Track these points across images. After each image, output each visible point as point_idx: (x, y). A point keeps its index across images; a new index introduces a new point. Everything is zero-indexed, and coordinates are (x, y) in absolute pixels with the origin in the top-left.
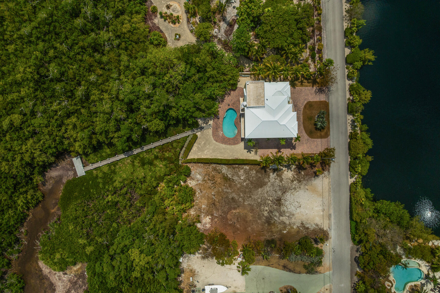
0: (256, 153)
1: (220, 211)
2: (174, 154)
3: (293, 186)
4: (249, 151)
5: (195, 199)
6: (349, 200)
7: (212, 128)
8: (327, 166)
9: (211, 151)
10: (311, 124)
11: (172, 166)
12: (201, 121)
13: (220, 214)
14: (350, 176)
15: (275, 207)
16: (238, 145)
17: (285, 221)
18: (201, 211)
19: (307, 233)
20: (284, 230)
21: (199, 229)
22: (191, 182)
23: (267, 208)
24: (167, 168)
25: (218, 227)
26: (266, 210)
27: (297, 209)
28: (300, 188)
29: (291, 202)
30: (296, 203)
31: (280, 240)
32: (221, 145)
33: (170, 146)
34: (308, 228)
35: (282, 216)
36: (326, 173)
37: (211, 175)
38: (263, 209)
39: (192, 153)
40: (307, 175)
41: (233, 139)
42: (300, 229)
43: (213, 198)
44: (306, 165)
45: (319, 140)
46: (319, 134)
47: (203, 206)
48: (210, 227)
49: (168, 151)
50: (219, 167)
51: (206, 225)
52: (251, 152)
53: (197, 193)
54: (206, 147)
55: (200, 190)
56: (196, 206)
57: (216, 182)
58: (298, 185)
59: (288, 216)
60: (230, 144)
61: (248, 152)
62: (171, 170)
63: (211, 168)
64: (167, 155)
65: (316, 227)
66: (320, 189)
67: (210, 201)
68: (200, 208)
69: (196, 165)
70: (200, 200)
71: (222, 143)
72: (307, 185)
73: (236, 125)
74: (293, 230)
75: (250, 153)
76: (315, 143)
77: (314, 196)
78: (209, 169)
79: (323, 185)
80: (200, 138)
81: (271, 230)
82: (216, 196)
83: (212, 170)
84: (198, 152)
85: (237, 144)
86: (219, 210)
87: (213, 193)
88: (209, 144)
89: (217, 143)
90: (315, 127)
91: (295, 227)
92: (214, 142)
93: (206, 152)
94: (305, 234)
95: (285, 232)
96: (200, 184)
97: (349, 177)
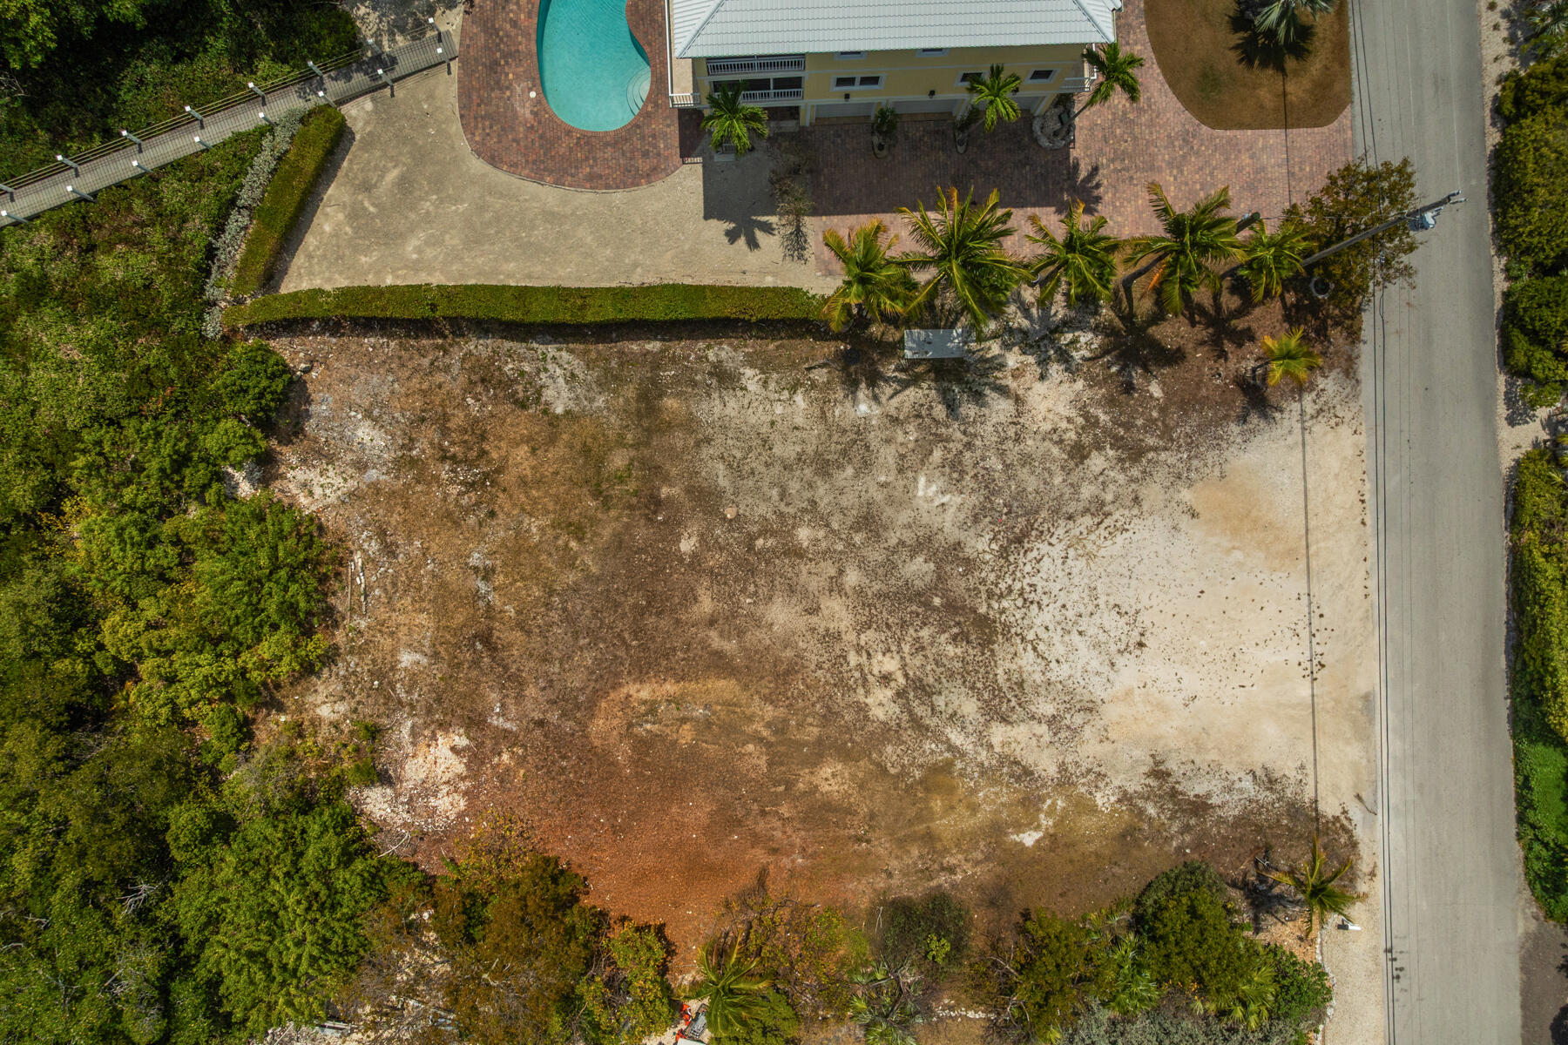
0: (797, 243)
1: (531, 691)
2: (169, 265)
3: (1087, 491)
4: (744, 230)
5: (340, 603)
6: (1502, 587)
7: (455, 65)
8: (1335, 334)
9: (453, 240)
10: (1205, 16)
11: (150, 351)
12: (373, 17)
13: (537, 715)
14: (1510, 401)
15: (951, 650)
16: (659, 186)
17: (1028, 759)
18: (388, 698)
19: (1198, 845)
20: (1019, 827)
21: (378, 827)
22: (312, 475)
23: (890, 664)
24: (109, 365)
25: (520, 812)
26: (886, 679)
27: (1120, 661)
28: (1136, 500)
29: (1070, 614)
30: (1110, 620)
31: (995, 898)
32: (532, 187)
33: (137, 204)
34: (1200, 807)
35: (1004, 720)
36: (1329, 384)
37: (458, 420)
38: (860, 667)
39: (310, 257)
40: (1184, 402)
41: (619, 140)
42: (1141, 812)
43: (477, 595)
44: (1173, 332)
45: (1274, 137)
46: (1266, 95)
47: (407, 659)
48: (461, 815)
49: (126, 241)
50: (517, 358)
51: (433, 802)
52: (759, 235)
53: (358, 558)
54: (412, 208)
55: (382, 533)
56: (353, 660)
57: (499, 471)
58: (1121, 478)
59: (1053, 721)
60: (595, 181)
61: (732, 236)
62: (146, 380)
63: (455, 370)
64: (112, 267)
65: (1265, 796)
66: (1285, 504)
67: (460, 618)
68: (383, 673)
69: (343, 349)
70: (381, 611)
71: (539, 180)
72: (1190, 484)
73: (639, 36)
74: (1087, 824)
75: (753, 244)
76: (1245, 159)
77: (1240, 565)
78: (440, 378)
79: (1311, 480)
80: (369, 143)
81: (920, 828)
82: (500, 579)
83: (462, 379)
84: (356, 250)
85: (651, 175)
86: (522, 684)
87: (475, 559)
88: (437, 183)
89: (501, 177)
90: (1237, 38)
91: (1104, 799)
92: (477, 166)
93: (419, 250)
94: (1179, 849)
95: (1029, 839)
96: (376, 488)
97: (1502, 410)
